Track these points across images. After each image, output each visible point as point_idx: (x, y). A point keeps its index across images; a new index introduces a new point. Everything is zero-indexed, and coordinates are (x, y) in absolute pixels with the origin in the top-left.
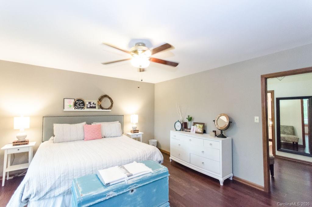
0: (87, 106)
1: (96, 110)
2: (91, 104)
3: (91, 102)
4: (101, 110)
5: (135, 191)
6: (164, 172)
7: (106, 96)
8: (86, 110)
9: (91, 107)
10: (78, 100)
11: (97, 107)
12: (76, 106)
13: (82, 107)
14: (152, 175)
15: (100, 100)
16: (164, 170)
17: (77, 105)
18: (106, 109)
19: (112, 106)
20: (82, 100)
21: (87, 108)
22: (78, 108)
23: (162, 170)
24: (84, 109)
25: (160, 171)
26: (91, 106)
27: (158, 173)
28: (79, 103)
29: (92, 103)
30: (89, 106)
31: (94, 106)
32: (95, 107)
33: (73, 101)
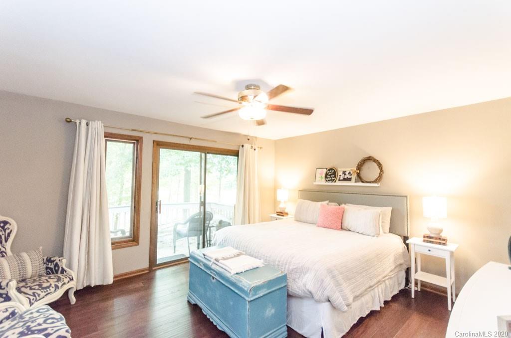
0: (340, 178)
1: (352, 183)
2: (345, 175)
3: (345, 172)
4: (360, 184)
5: (215, 280)
6: (243, 287)
7: (369, 159)
8: (338, 183)
9: (345, 180)
10: (329, 170)
11: (353, 179)
12: (328, 178)
13: (333, 179)
14: (230, 277)
15: (360, 166)
16: (245, 285)
17: (328, 176)
18: (370, 182)
19: (380, 176)
20: (333, 170)
21: (339, 180)
22: (328, 181)
23: (244, 282)
24: (335, 182)
25: (241, 282)
26: (346, 177)
27: (237, 282)
28: (331, 174)
29: (347, 173)
30: (342, 178)
31: (349, 177)
32: (349, 180)
33: (325, 171)
